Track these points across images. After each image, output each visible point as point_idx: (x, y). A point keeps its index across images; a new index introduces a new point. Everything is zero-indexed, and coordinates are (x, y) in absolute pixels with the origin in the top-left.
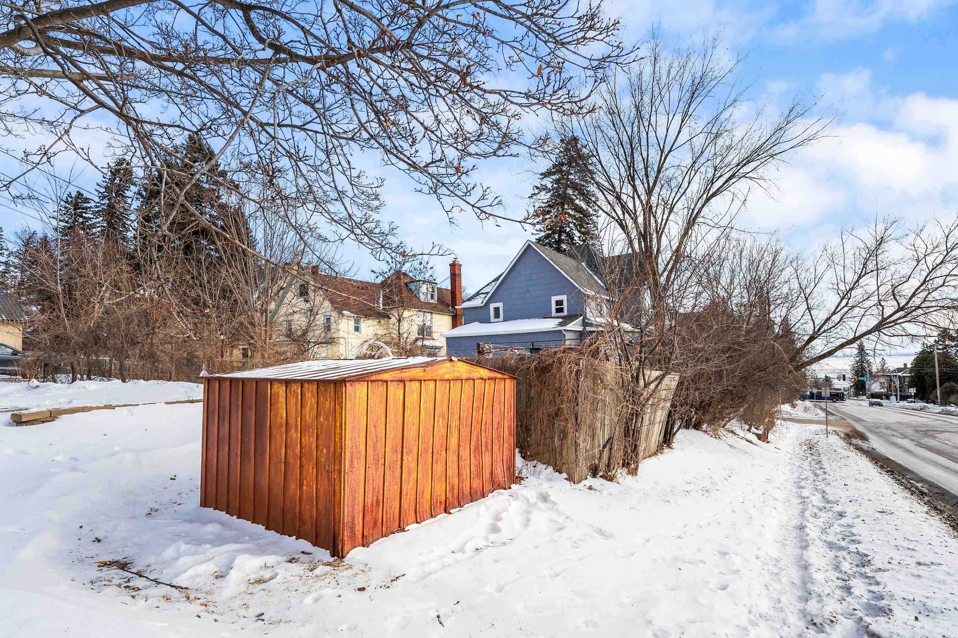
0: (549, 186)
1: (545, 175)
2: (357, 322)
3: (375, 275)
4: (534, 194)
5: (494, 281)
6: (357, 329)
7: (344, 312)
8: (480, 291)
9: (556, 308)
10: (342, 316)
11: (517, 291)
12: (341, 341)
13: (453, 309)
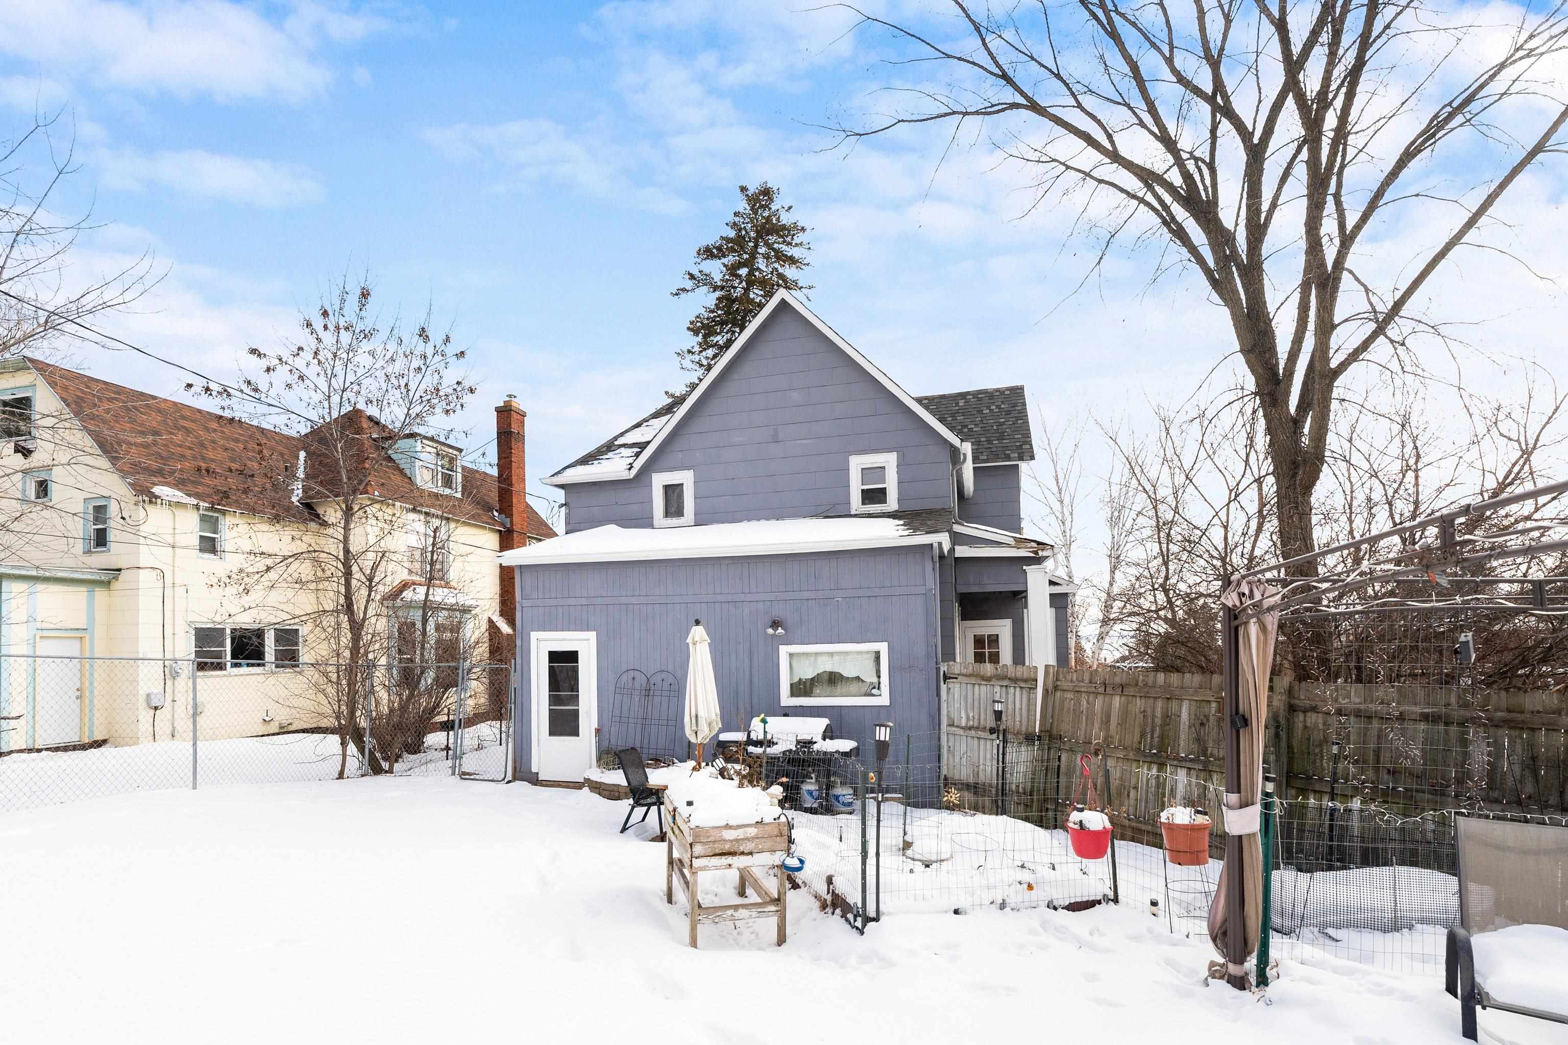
0: (717, 278)
1: (709, 253)
2: (210, 522)
3: (263, 363)
4: (684, 290)
5: (658, 414)
6: (209, 546)
7: (157, 490)
8: (616, 438)
9: (863, 491)
10: (151, 502)
11: (740, 439)
12: (146, 578)
13: (503, 516)
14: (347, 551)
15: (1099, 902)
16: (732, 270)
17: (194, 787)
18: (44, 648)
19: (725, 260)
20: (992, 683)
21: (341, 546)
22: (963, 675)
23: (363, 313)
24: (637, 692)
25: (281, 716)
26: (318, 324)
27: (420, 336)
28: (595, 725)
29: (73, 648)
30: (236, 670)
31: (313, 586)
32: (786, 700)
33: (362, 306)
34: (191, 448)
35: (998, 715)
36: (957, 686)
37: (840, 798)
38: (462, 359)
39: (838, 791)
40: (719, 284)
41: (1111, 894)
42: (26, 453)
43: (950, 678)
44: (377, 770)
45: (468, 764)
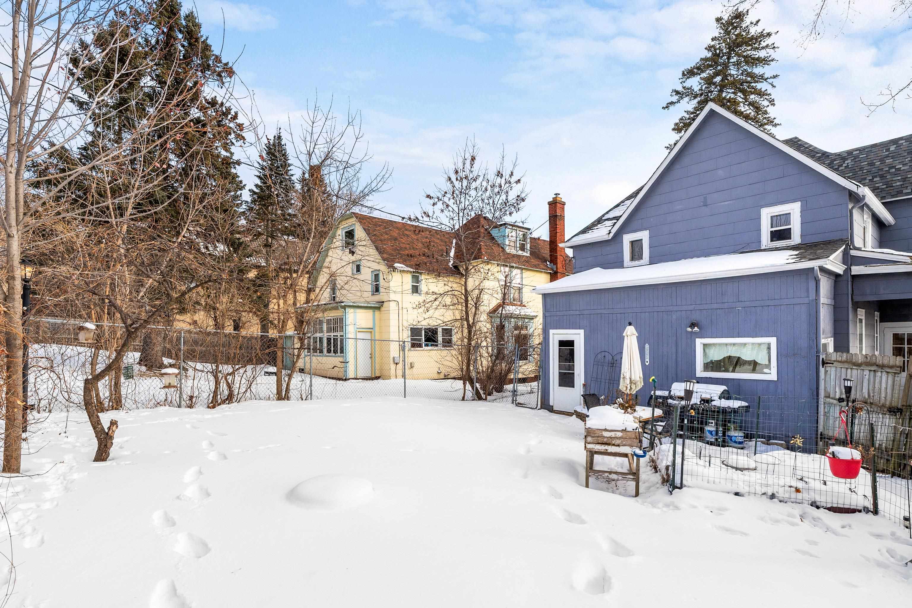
0: (696, 89)
1: (690, 73)
2: (416, 279)
3: (432, 201)
4: (672, 103)
5: (628, 198)
6: (415, 290)
7: (396, 265)
8: (603, 216)
9: (771, 232)
10: (393, 271)
11: (680, 207)
12: (393, 305)
13: (552, 264)
14: (466, 290)
15: (860, 511)
16: (709, 81)
17: (405, 397)
18: (360, 336)
19: (704, 75)
20: (862, 368)
21: (463, 288)
22: (838, 361)
23: (472, 169)
24: (607, 364)
25: (444, 371)
26: (454, 179)
27: (498, 176)
28: (583, 382)
29: (368, 336)
30: (426, 348)
31: (451, 307)
32: (700, 373)
33: (472, 165)
34: (409, 244)
35: (848, 390)
36: (833, 369)
37: (733, 438)
38: (519, 184)
39: (732, 433)
40: (698, 92)
41: (871, 507)
42: (353, 253)
43: (827, 363)
44: (480, 398)
45: (520, 399)
